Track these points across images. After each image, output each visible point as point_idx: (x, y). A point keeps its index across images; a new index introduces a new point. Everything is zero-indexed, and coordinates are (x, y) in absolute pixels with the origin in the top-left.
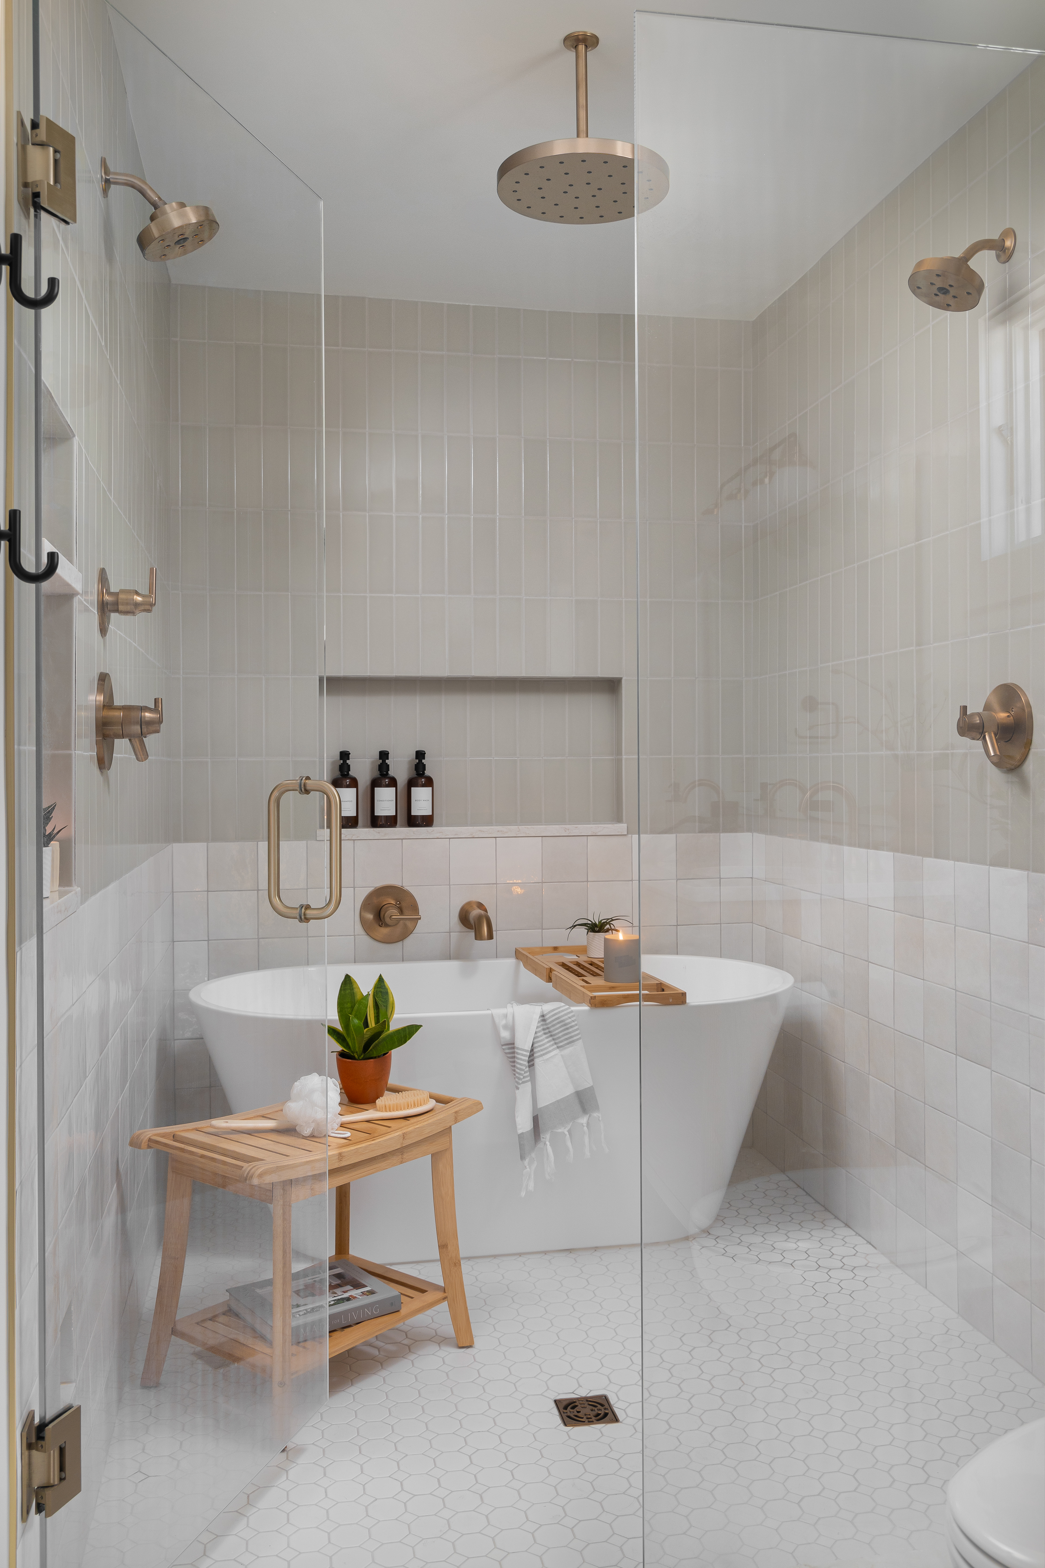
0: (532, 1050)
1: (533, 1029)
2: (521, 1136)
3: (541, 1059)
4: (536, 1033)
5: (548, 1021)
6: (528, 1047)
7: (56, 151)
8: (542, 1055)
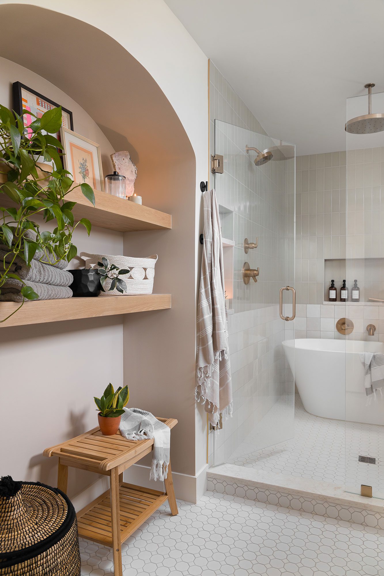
0: (370, 364)
1: (371, 359)
2: (366, 389)
3: (373, 368)
4: (371, 360)
5: (376, 358)
6: (369, 364)
7: (219, 160)
8: (373, 367)
